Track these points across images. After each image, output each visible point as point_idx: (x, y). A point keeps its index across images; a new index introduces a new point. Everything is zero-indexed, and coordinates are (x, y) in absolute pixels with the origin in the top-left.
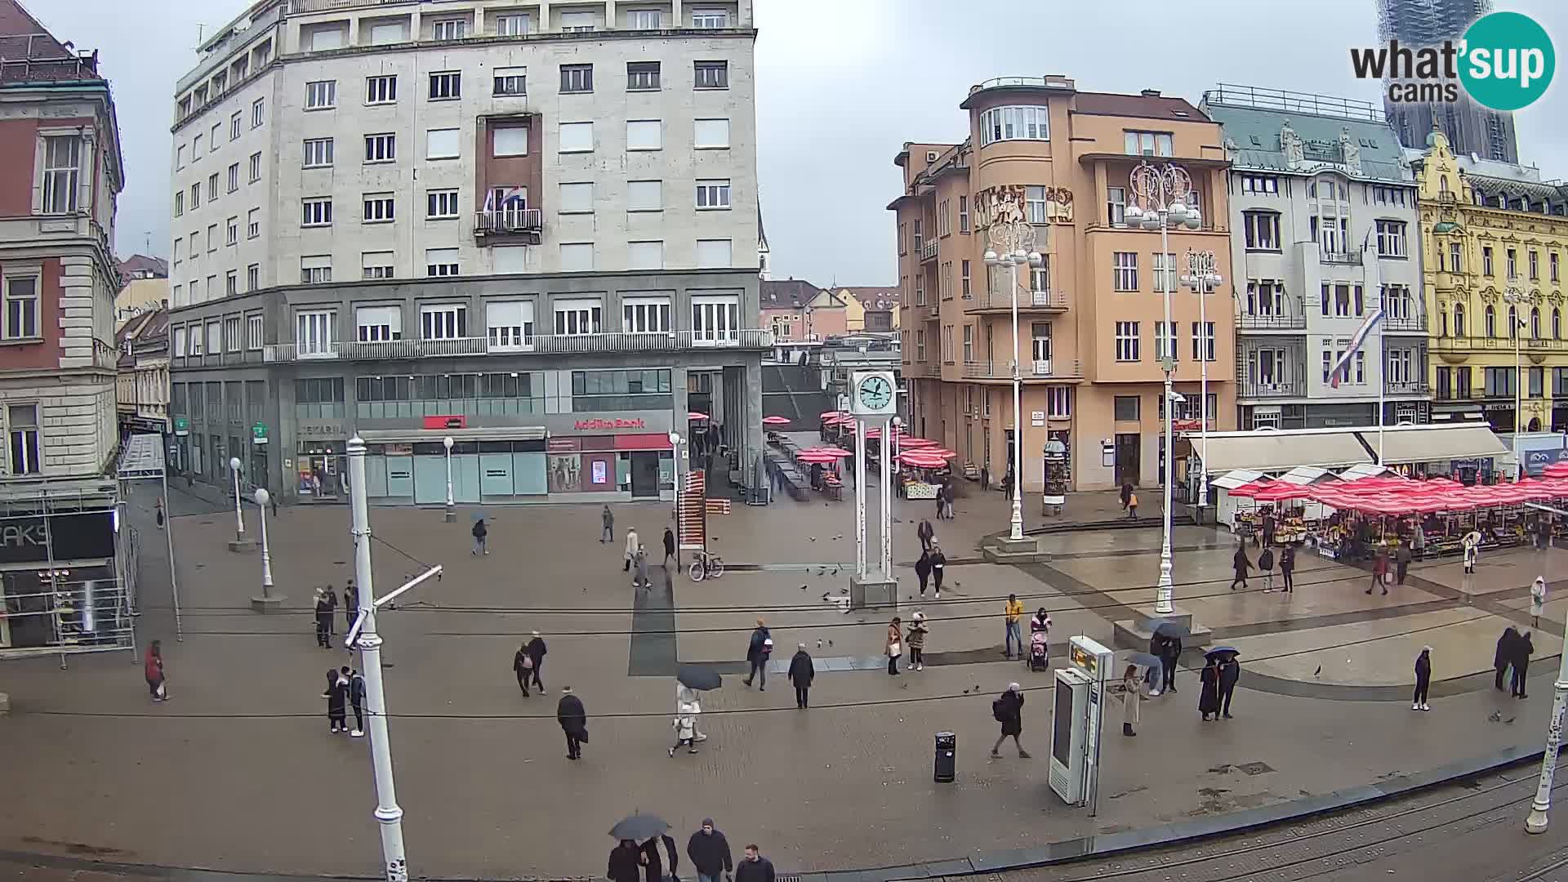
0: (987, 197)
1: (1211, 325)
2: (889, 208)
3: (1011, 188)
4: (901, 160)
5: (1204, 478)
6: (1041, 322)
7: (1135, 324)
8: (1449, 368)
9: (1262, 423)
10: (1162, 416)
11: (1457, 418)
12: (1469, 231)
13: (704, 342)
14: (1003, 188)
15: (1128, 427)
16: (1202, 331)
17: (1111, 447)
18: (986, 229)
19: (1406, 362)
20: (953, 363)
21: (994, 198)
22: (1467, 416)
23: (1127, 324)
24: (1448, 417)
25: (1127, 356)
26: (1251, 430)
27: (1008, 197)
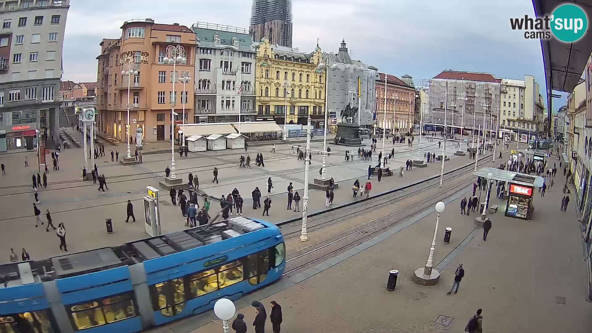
0: (124, 54)
1: (187, 92)
2: (97, 58)
3: (131, 52)
4: (102, 44)
5: (184, 138)
6: (136, 92)
7: (164, 92)
8: (262, 106)
9: (202, 121)
10: (171, 119)
11: (265, 120)
12: (272, 66)
13: (45, 101)
14: (129, 52)
15: (161, 123)
16: (184, 94)
17: (156, 129)
18: (123, 64)
19: (248, 104)
20: (110, 105)
21: (126, 55)
22: (268, 119)
23: (161, 92)
24: (262, 120)
25: (161, 102)
26: (198, 123)
27: (130, 55)
